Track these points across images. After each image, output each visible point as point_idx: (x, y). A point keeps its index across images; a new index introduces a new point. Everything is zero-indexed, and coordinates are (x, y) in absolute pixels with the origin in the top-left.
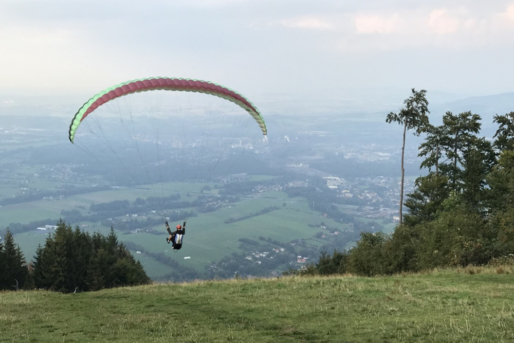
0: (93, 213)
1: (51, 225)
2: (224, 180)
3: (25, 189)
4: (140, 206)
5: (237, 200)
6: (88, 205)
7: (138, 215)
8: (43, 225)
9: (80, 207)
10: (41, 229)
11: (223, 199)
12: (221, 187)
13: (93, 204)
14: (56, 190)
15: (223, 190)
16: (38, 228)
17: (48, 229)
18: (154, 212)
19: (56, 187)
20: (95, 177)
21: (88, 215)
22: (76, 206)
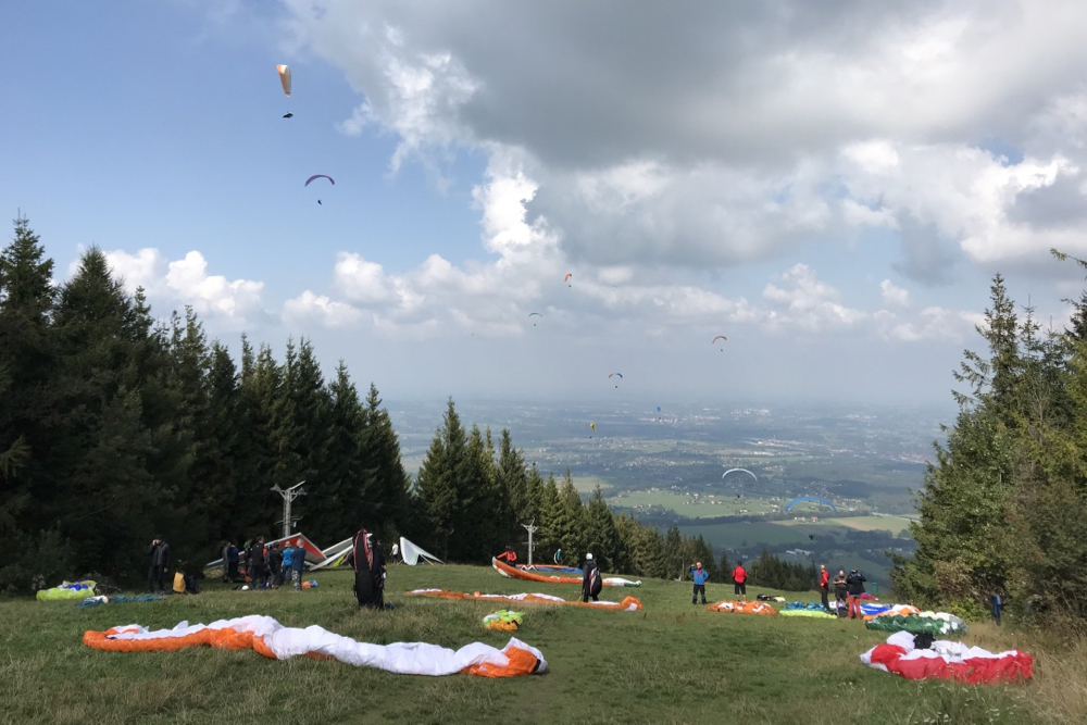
0: (848, 541)
6: (844, 532)
8: (792, 548)
16: (787, 552)
21: (845, 543)
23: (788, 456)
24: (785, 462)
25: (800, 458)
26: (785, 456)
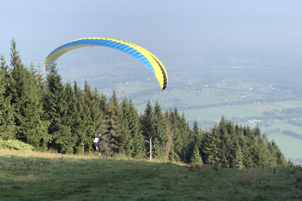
0: (283, 114)
1: (256, 119)
3: (243, 96)
6: (280, 110)
8: (252, 119)
9: (276, 110)
10: (251, 121)
13: (283, 109)
14: (262, 98)
16: (249, 121)
17: (255, 122)
19: (262, 97)
20: (287, 91)
21: (280, 115)
22: (273, 109)
25: (258, 69)
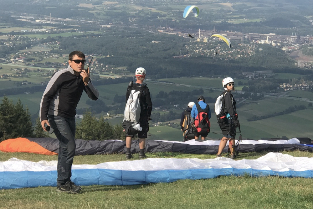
2: (248, 77)
4: (163, 99)
5: (261, 97)
7: (161, 109)
11: (246, 96)
12: (245, 84)
15: (248, 86)
18: (176, 106)
23: (63, 32)
24: (60, 37)
25: (74, 34)
26: (60, 32)
